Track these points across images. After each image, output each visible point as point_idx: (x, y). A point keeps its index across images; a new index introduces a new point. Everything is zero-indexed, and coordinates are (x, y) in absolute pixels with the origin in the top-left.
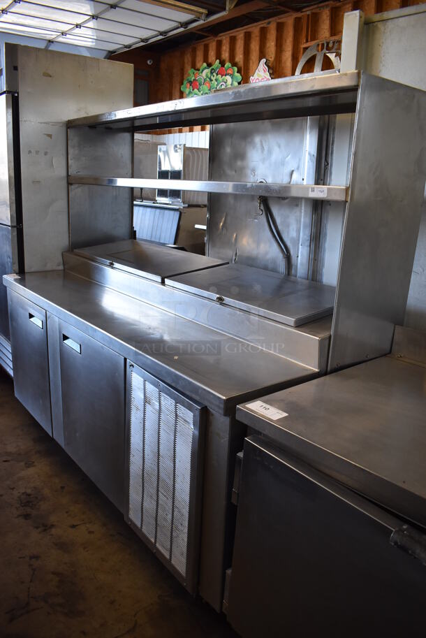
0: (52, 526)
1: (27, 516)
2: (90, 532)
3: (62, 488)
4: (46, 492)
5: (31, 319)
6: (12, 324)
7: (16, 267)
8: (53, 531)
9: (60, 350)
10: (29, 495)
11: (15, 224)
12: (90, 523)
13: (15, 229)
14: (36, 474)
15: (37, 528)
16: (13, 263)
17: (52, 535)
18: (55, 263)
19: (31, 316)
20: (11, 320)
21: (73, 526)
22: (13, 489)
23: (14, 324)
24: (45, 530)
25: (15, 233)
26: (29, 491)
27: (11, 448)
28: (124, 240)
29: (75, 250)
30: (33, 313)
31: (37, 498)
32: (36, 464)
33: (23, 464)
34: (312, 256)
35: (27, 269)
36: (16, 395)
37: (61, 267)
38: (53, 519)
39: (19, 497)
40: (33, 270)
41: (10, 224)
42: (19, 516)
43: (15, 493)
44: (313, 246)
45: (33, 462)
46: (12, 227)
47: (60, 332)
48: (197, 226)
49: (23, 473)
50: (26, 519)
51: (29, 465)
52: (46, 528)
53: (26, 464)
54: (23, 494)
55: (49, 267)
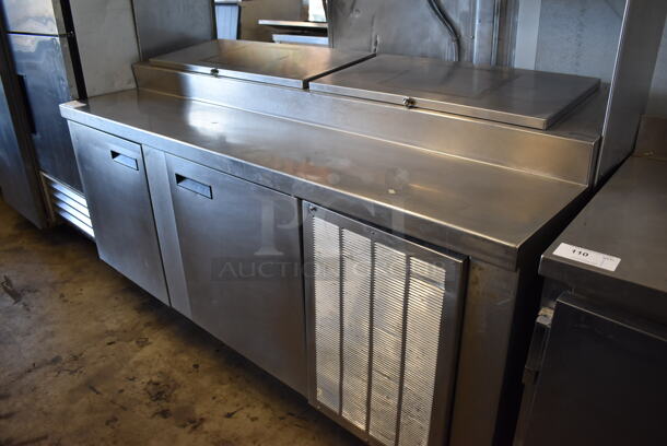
0: (202, 420)
1: (164, 414)
2: (253, 419)
3: (196, 366)
4: (178, 375)
5: (116, 159)
6: (83, 170)
7: (75, 91)
8: (206, 426)
9: (173, 196)
10: (157, 384)
11: (65, 32)
12: (248, 406)
13: (66, 39)
14: (156, 353)
15: (184, 426)
16: (71, 87)
17: (206, 432)
18: (125, 81)
19: (115, 154)
20: (82, 164)
21: (229, 415)
22: (133, 379)
23: (87, 168)
24: (195, 427)
25: (66, 45)
26: (155, 379)
27: (112, 325)
28: (205, 41)
29: (151, 60)
30: (117, 150)
31: (168, 386)
32: (150, 340)
33: (133, 343)
34: (495, 35)
35: (89, 92)
36: (102, 257)
37: (133, 86)
38: (199, 411)
39: (145, 389)
40: (96, 93)
41: (57, 33)
42: (153, 416)
43: (137, 383)
44: (497, 22)
45: (147, 339)
46: (61, 36)
47: (170, 173)
48: (261, 22)
49: (139, 356)
50: (165, 417)
51: (143, 343)
52: (196, 424)
53: (137, 342)
54: (149, 383)
55: (117, 87)
